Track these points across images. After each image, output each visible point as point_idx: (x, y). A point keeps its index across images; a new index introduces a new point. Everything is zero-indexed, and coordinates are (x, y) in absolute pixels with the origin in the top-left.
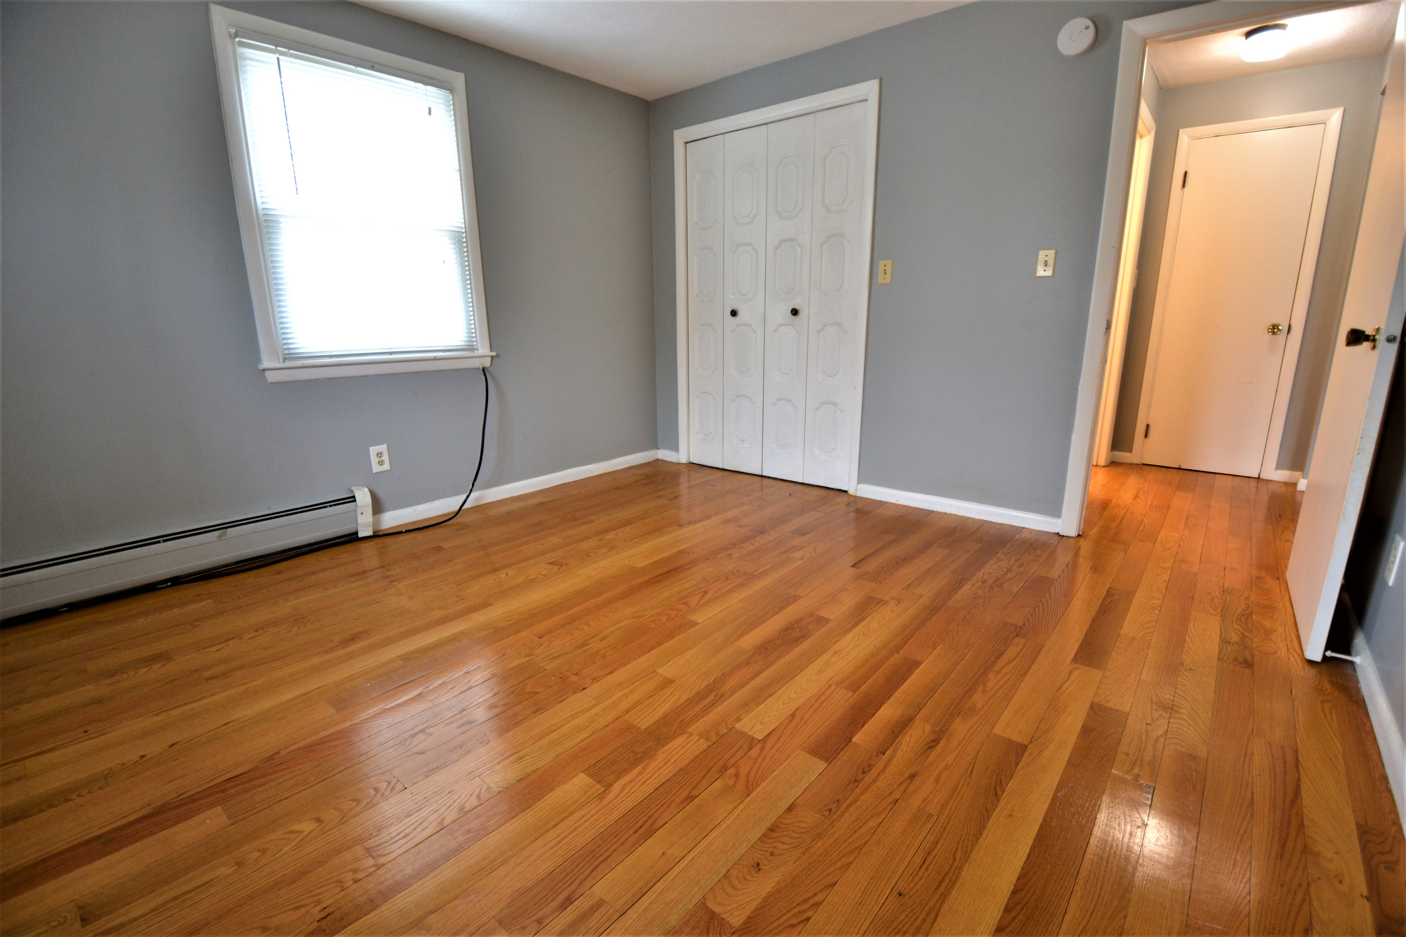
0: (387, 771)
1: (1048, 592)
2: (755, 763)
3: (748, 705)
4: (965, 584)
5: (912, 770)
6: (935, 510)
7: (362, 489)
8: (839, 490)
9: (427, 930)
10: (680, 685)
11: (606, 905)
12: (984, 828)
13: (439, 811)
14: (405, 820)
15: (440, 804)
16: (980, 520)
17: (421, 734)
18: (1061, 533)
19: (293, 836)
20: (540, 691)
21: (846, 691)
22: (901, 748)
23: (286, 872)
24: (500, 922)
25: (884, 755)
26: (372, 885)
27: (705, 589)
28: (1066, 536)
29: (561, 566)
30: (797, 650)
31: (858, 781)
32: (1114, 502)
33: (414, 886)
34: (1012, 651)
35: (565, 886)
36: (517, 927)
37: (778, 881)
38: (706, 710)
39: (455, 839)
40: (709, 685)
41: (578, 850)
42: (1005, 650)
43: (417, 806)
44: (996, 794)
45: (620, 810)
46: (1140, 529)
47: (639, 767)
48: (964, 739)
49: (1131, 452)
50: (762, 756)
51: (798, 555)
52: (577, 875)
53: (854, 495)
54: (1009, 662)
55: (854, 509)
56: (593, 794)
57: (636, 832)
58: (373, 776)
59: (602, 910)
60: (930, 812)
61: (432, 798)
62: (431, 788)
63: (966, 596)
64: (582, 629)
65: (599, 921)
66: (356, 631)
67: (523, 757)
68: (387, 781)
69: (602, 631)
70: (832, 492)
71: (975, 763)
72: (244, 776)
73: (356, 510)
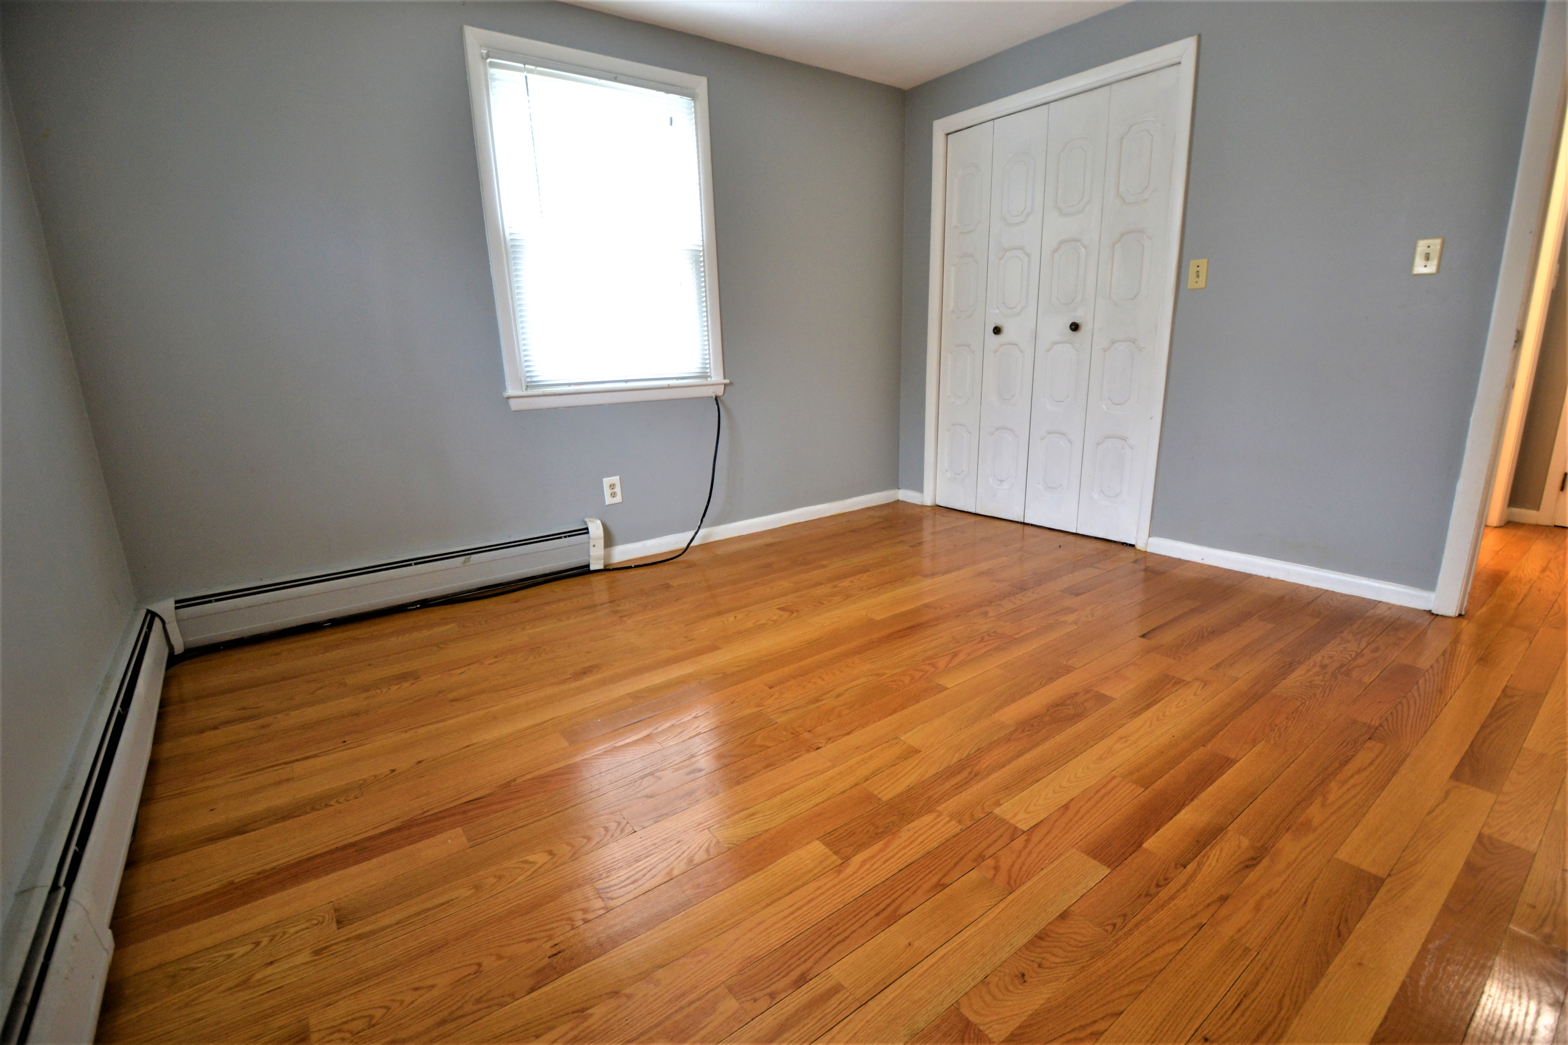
0: (616, 812)
1: (1416, 687)
2: (1019, 857)
3: (1010, 788)
4: (1297, 668)
5: (1224, 891)
6: (1254, 573)
7: (595, 520)
8: (1123, 544)
9: (655, 985)
10: (927, 756)
11: (845, 991)
12: (1322, 975)
13: (667, 861)
14: (634, 864)
15: (669, 853)
16: (1318, 588)
17: (650, 777)
18: (1434, 612)
19: (526, 866)
20: (771, 745)
21: (1134, 786)
22: (1208, 863)
23: (519, 902)
24: (730, 989)
25: (1185, 868)
26: (602, 928)
27: (955, 650)
28: (1442, 616)
29: (792, 613)
30: (1071, 731)
31: (1150, 896)
32: (1511, 574)
33: (642, 936)
34: (1363, 758)
35: (798, 962)
36: (748, 998)
37: (1048, 999)
38: (959, 788)
39: (684, 892)
40: (961, 760)
41: (813, 924)
42: (1353, 756)
43: (646, 851)
44: (1339, 935)
45: (859, 887)
46: (1552, 613)
47: (882, 842)
48: (1295, 861)
49: (1538, 509)
50: (1027, 850)
51: (1070, 618)
52: (812, 953)
53: (1143, 550)
54: (1359, 771)
55: (1143, 567)
56: (829, 866)
57: (877, 915)
58: (603, 815)
59: (840, 996)
60: (1247, 945)
61: (661, 845)
62: (659, 835)
63: (1298, 684)
64: (815, 683)
65: (836, 1007)
66: (588, 664)
67: (754, 814)
68: (617, 822)
69: (837, 688)
70: (1113, 546)
71: (1309, 893)
72: (483, 799)
73: (589, 542)
